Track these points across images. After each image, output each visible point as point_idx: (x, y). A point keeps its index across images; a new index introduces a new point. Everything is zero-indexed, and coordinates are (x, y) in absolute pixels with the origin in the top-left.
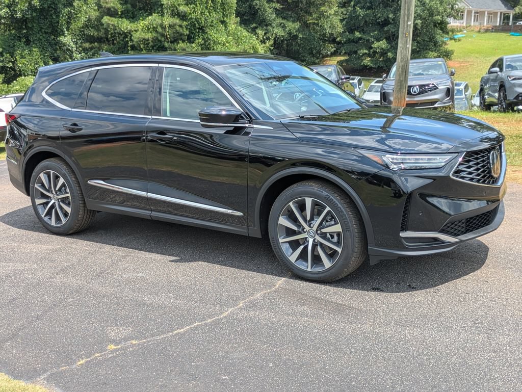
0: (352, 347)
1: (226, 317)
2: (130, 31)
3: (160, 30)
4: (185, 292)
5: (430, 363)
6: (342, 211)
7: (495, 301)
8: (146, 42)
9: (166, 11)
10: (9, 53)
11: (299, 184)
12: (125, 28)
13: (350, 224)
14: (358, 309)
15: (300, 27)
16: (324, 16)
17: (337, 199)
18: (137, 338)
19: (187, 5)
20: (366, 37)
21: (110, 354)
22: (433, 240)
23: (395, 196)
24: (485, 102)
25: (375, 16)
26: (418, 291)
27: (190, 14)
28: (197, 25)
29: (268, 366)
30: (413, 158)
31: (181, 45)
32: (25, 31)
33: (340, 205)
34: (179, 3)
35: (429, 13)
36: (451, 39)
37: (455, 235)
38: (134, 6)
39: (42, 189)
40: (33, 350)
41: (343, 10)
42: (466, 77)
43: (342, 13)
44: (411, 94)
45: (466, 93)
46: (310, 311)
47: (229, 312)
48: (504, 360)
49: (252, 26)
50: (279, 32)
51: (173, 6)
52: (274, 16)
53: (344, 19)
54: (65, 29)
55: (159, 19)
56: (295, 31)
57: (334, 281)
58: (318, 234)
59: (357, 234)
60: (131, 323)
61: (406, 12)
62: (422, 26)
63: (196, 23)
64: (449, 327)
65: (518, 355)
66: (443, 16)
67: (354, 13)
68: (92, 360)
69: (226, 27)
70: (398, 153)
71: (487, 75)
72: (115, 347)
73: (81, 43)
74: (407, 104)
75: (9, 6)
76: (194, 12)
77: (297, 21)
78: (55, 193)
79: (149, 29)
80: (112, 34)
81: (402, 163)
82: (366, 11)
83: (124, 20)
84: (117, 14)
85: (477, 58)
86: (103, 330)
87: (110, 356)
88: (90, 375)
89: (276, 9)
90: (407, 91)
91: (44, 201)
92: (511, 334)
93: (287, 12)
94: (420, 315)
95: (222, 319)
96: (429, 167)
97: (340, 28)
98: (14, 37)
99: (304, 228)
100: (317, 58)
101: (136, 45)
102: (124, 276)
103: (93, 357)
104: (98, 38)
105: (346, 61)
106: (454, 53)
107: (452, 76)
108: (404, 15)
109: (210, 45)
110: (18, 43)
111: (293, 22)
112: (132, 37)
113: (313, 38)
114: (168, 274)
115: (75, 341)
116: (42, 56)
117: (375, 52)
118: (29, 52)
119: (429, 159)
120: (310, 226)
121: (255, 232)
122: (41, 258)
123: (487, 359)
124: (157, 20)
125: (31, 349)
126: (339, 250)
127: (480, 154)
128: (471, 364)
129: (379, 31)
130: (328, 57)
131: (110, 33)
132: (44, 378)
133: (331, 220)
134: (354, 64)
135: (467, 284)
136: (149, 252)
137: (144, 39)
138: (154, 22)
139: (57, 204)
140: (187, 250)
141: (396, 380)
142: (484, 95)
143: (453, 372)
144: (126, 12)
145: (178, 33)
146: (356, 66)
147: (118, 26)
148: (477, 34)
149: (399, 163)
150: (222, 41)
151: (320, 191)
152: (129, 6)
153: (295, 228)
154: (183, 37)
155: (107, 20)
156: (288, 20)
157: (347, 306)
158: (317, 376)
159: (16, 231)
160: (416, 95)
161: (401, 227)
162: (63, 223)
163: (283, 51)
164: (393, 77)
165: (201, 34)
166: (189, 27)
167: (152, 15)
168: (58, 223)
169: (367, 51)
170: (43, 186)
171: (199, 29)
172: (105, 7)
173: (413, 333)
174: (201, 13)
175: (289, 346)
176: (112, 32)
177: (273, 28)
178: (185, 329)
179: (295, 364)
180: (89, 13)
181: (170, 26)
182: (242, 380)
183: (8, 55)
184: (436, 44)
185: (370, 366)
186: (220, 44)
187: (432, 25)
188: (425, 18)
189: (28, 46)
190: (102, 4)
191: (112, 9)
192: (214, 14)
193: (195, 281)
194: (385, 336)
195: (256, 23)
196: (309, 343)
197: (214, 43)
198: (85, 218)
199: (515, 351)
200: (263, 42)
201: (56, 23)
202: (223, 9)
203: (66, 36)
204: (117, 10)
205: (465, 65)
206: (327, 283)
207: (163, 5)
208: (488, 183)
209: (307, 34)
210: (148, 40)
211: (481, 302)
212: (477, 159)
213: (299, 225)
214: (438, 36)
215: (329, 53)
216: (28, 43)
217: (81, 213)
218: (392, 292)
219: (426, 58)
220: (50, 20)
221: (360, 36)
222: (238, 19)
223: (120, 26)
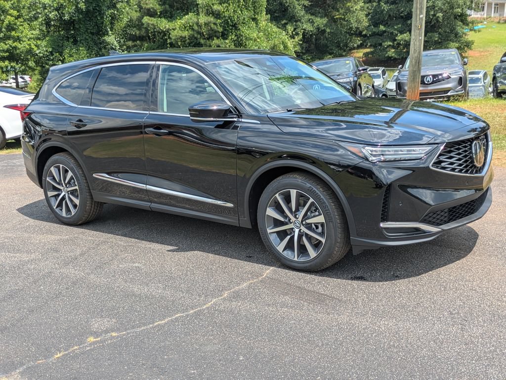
0: (324, 339)
1: (208, 308)
2: (168, 29)
3: (196, 28)
4: (175, 282)
5: (399, 356)
6: (324, 203)
7: (475, 290)
8: (183, 39)
9: (201, 10)
10: (58, 52)
11: (284, 176)
12: (164, 27)
13: (332, 215)
14: (338, 299)
15: (328, 22)
16: (350, 11)
17: (319, 191)
18: (118, 330)
19: (221, 4)
20: (390, 30)
21: (88, 347)
22: (415, 230)
23: (377, 187)
24: (497, 90)
25: (399, 10)
26: (400, 280)
27: (223, 12)
28: (230, 23)
29: (239, 359)
30: (392, 150)
31: (216, 41)
32: (72, 32)
33: (322, 197)
34: (214, 2)
35: (450, 6)
36: (471, 30)
37: (438, 225)
38: (171, 6)
39: (54, 182)
40: (16, 342)
41: (368, 5)
42: (486, 66)
43: (368, 8)
44: (425, 84)
45: (485, 81)
46: (291, 301)
47: (212, 302)
48: (474, 353)
49: (283, 22)
50: (308, 27)
51: (208, 5)
52: (303, 13)
53: (369, 14)
54: (109, 29)
55: (195, 17)
56: (322, 26)
57: (320, 271)
58: (303, 225)
59: (339, 225)
60: (116, 315)
61: (418, 6)
62: (443, 18)
63: (229, 20)
64: (424, 317)
65: (489, 348)
66: (463, 9)
67: (379, 8)
68: (69, 354)
69: (257, 24)
70: (378, 145)
71: (499, 64)
72: (95, 340)
73: (124, 41)
74: (420, 93)
75: (57, 9)
76: (228, 10)
77: (325, 17)
78: (64, 186)
79: (185, 27)
80: (152, 32)
81: (382, 155)
82: (390, 6)
83: (163, 19)
84: (157, 14)
85: (496, 47)
86: (88, 321)
87: (88, 348)
88: (64, 368)
89: (305, 6)
90: (420, 81)
91: (56, 193)
92: (485, 325)
93: (316, 9)
94: (398, 305)
95: (204, 310)
96: (409, 158)
97: (365, 23)
98: (63, 38)
99: (290, 219)
100: (345, 51)
101: (174, 43)
102: (120, 266)
103: (71, 350)
104: (140, 37)
105: (371, 53)
106: (474, 44)
107: (465, 66)
108: (417, 9)
109: (242, 41)
110: (66, 43)
111: (321, 17)
112: (171, 36)
113: (340, 32)
114: (162, 264)
115: (58, 334)
116: (88, 55)
117: (399, 44)
118: (77, 51)
119: (408, 151)
120: (295, 217)
121: (246, 223)
122: (48, 248)
123: (456, 352)
124: (193, 19)
125: (14, 342)
126: (323, 241)
127: (462, 145)
128: (440, 357)
129: (403, 24)
130: (355, 50)
131: (150, 32)
132: (19, 373)
133: (315, 211)
134: (379, 56)
135: (451, 272)
136: (150, 242)
137: (181, 37)
138: (191, 21)
139: (67, 196)
140: (186, 239)
141: (361, 374)
142: (496, 83)
143: (420, 366)
144: (165, 12)
145: (213, 30)
146: (381, 57)
147: (157, 25)
148: (498, 25)
149: (379, 155)
150: (253, 36)
151: (304, 183)
152: (167, 6)
153: (282, 219)
154: (218, 34)
155: (147, 20)
156: (316, 16)
157: (328, 296)
158: (285, 370)
159: (31, 221)
160: (430, 84)
161: (382, 218)
162: (73, 214)
163: (312, 45)
164: (408, 68)
165: (234, 30)
166: (223, 25)
167: (188, 14)
168: (68, 215)
169: (391, 44)
170: (54, 179)
171: (232, 26)
172: (145, 8)
173: (388, 324)
174: (234, 11)
175: (263, 339)
176: (152, 31)
177: (303, 23)
178: (166, 320)
179: (265, 357)
180: (130, 14)
181: (205, 24)
182: (210, 375)
183: (57, 54)
184: (456, 35)
185: (339, 359)
186: (251, 39)
187: (452, 17)
188: (446, 11)
189: (75, 46)
190: (142, 5)
191: (151, 10)
192: (246, 12)
193: (187, 271)
194: (360, 327)
195: (287, 20)
196: (283, 335)
197: (246, 39)
198: (92, 209)
199: (486, 343)
200: (292, 37)
201: (101, 24)
202: (254, 7)
203: (110, 36)
204: (156, 11)
205: (485, 54)
206: (313, 272)
207: (198, 4)
208: (472, 173)
209: (335, 29)
210: (185, 37)
211: (461, 291)
212: (459, 149)
213: (286, 217)
214: (459, 28)
215: (355, 45)
216: (75, 42)
217: (88, 205)
218: (375, 281)
219: (448, 48)
220: (95, 21)
221: (384, 29)
222: (269, 16)
223: (159, 26)
